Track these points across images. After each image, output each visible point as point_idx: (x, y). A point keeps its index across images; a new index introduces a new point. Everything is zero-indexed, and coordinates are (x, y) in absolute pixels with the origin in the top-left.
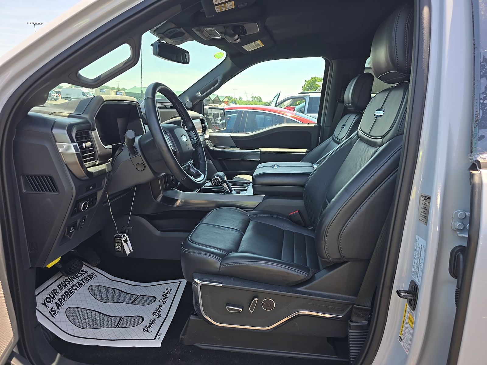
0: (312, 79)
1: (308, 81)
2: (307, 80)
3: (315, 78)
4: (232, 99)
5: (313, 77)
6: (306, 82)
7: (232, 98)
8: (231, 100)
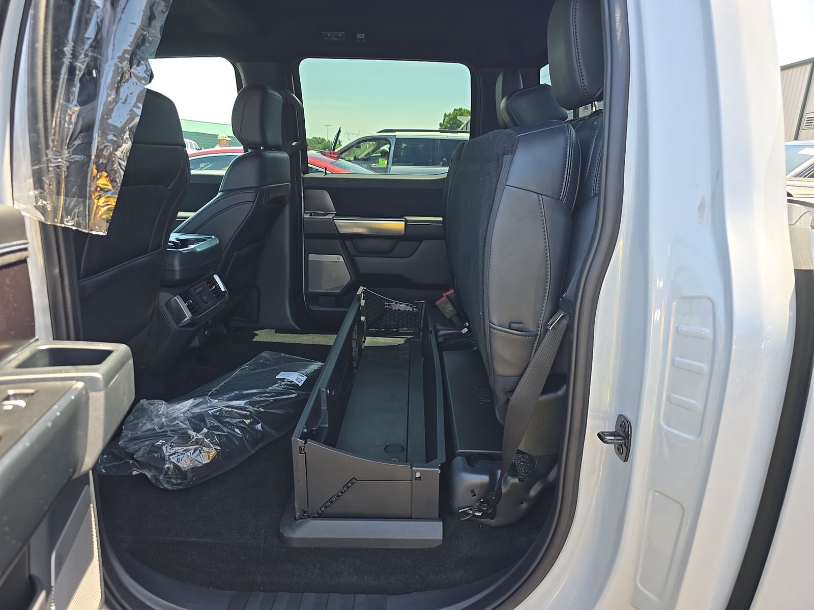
0: (456, 112)
1: (450, 114)
2: (448, 113)
3: (461, 109)
4: (324, 142)
5: (458, 108)
6: (445, 115)
7: (323, 140)
8: (322, 144)
